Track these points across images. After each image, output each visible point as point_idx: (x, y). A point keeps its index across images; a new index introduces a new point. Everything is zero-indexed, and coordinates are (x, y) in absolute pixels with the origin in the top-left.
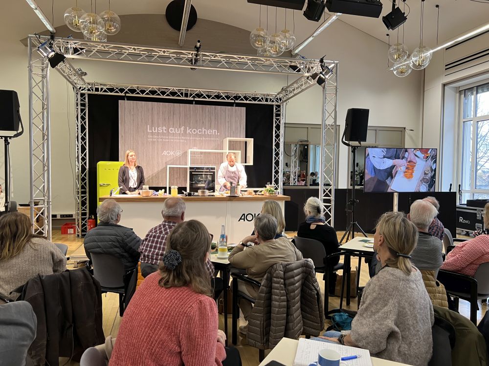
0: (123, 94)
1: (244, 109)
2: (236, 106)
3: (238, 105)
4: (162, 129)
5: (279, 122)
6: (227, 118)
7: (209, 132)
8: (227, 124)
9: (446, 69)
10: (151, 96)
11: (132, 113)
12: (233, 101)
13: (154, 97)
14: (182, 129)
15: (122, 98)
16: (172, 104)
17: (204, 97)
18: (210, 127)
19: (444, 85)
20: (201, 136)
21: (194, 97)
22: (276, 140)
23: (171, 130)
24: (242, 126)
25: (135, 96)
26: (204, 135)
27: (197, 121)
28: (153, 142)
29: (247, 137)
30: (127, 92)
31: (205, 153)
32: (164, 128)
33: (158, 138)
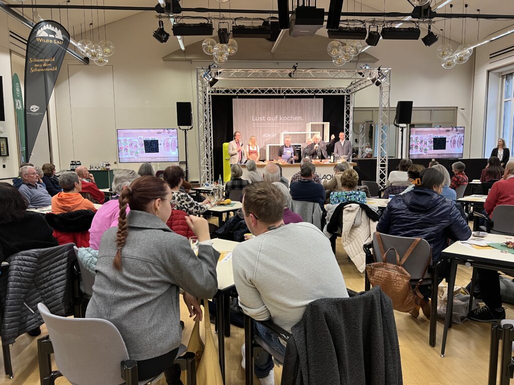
0: (235, 94)
1: (322, 100)
2: (316, 98)
3: (318, 97)
4: (262, 118)
5: (349, 108)
6: (309, 107)
7: (295, 118)
8: (309, 111)
9: (490, 58)
10: (255, 94)
11: (242, 108)
12: (313, 94)
13: (257, 95)
14: (276, 117)
15: (235, 97)
16: (269, 99)
17: (292, 93)
18: (296, 115)
19: (489, 72)
20: (289, 122)
21: (285, 93)
22: (346, 122)
23: (269, 119)
24: (320, 113)
25: (244, 95)
26: (293, 122)
27: (287, 111)
28: (256, 128)
29: (324, 121)
30: (238, 93)
31: (293, 134)
32: (264, 117)
33: (260, 125)
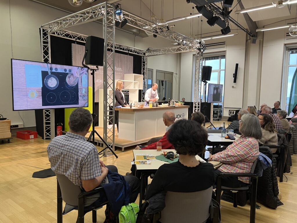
0: (74, 40)
1: (132, 57)
2: (129, 55)
6: (126, 61)
7: (118, 69)
8: (125, 65)
12: (128, 52)
